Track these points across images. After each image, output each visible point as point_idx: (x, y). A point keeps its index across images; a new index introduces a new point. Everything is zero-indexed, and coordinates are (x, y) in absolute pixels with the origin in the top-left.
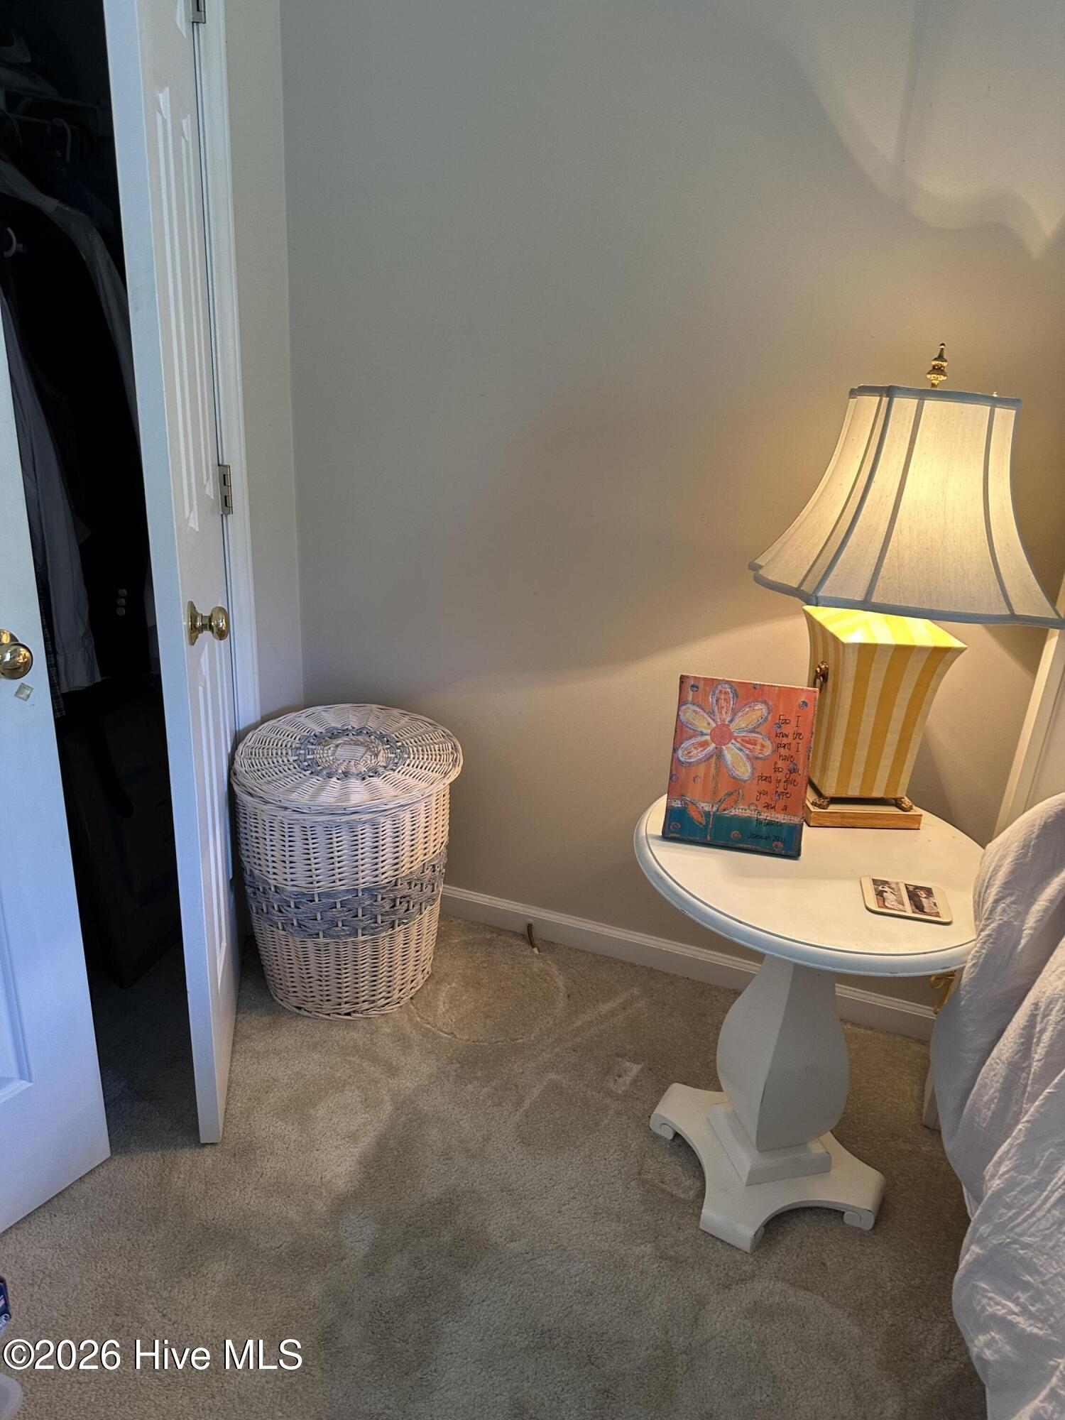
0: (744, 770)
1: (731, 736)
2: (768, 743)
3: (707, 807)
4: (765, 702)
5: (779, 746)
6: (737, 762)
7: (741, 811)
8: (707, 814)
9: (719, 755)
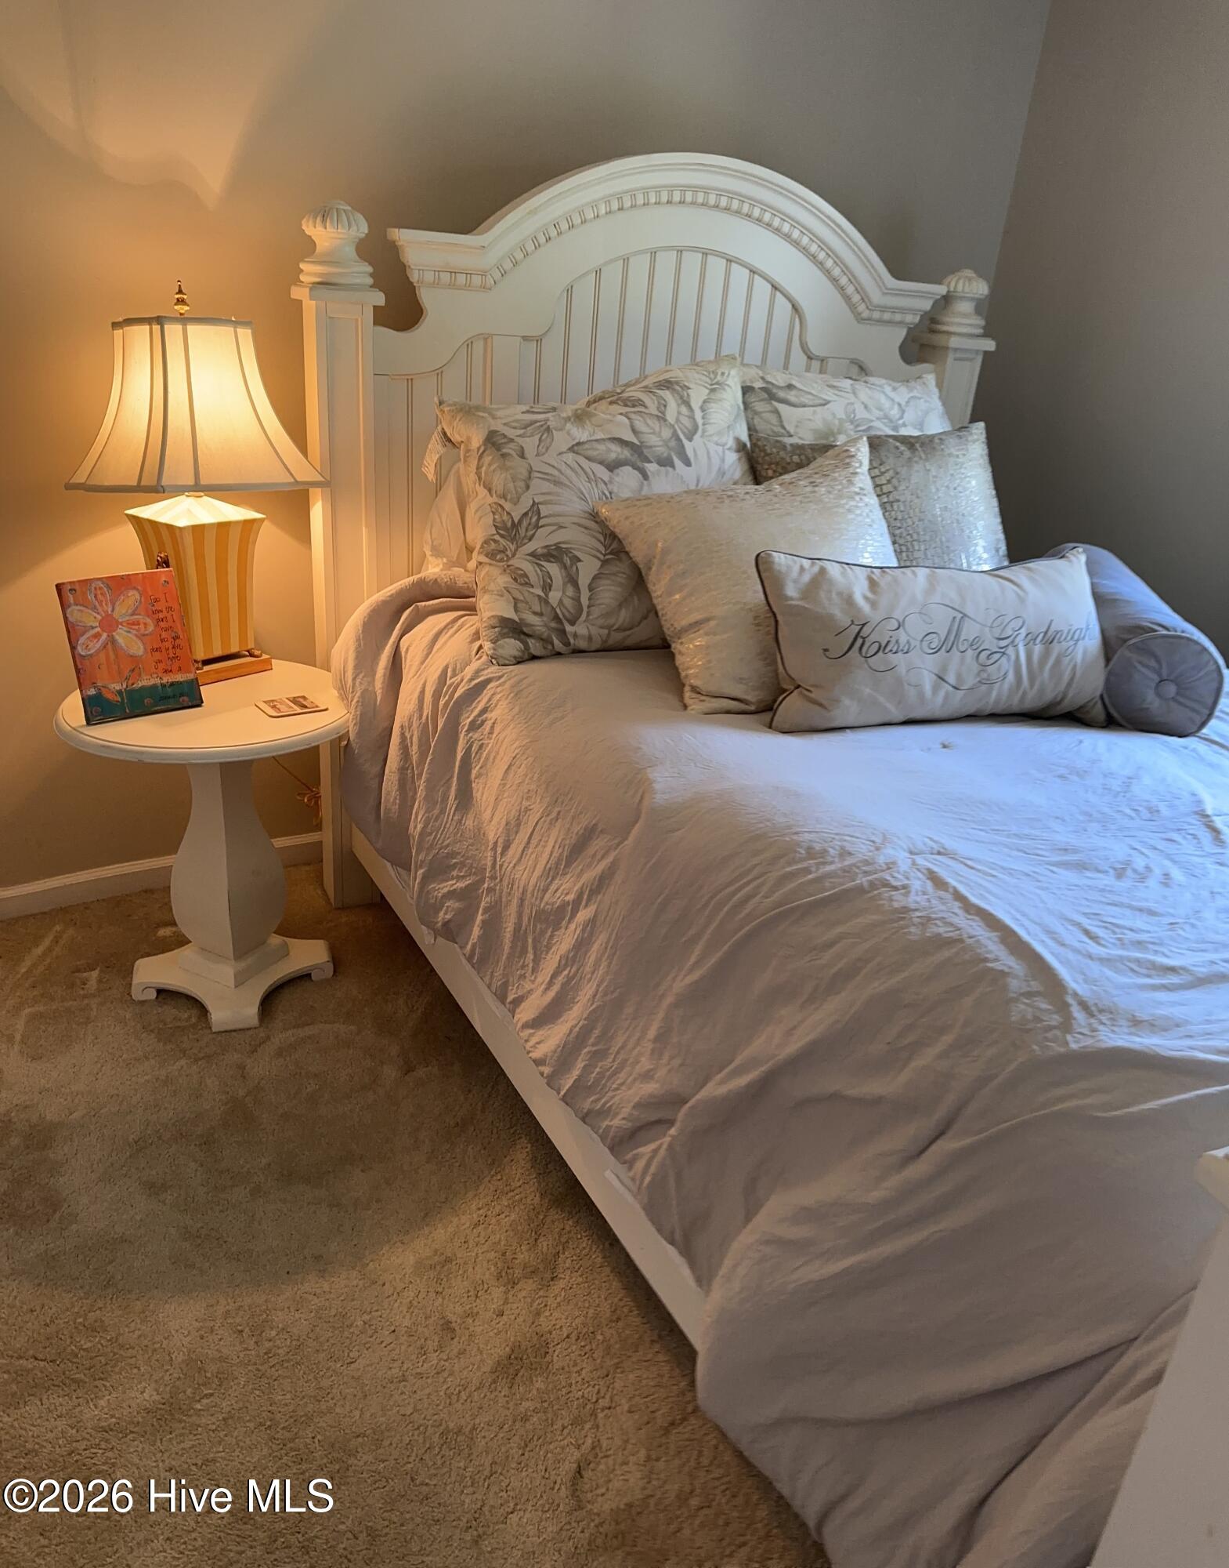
0: (138, 649)
1: (118, 623)
2: (148, 620)
3: (118, 687)
4: (135, 588)
5: (159, 620)
6: (129, 642)
7: (145, 682)
8: (120, 692)
9: (113, 641)
